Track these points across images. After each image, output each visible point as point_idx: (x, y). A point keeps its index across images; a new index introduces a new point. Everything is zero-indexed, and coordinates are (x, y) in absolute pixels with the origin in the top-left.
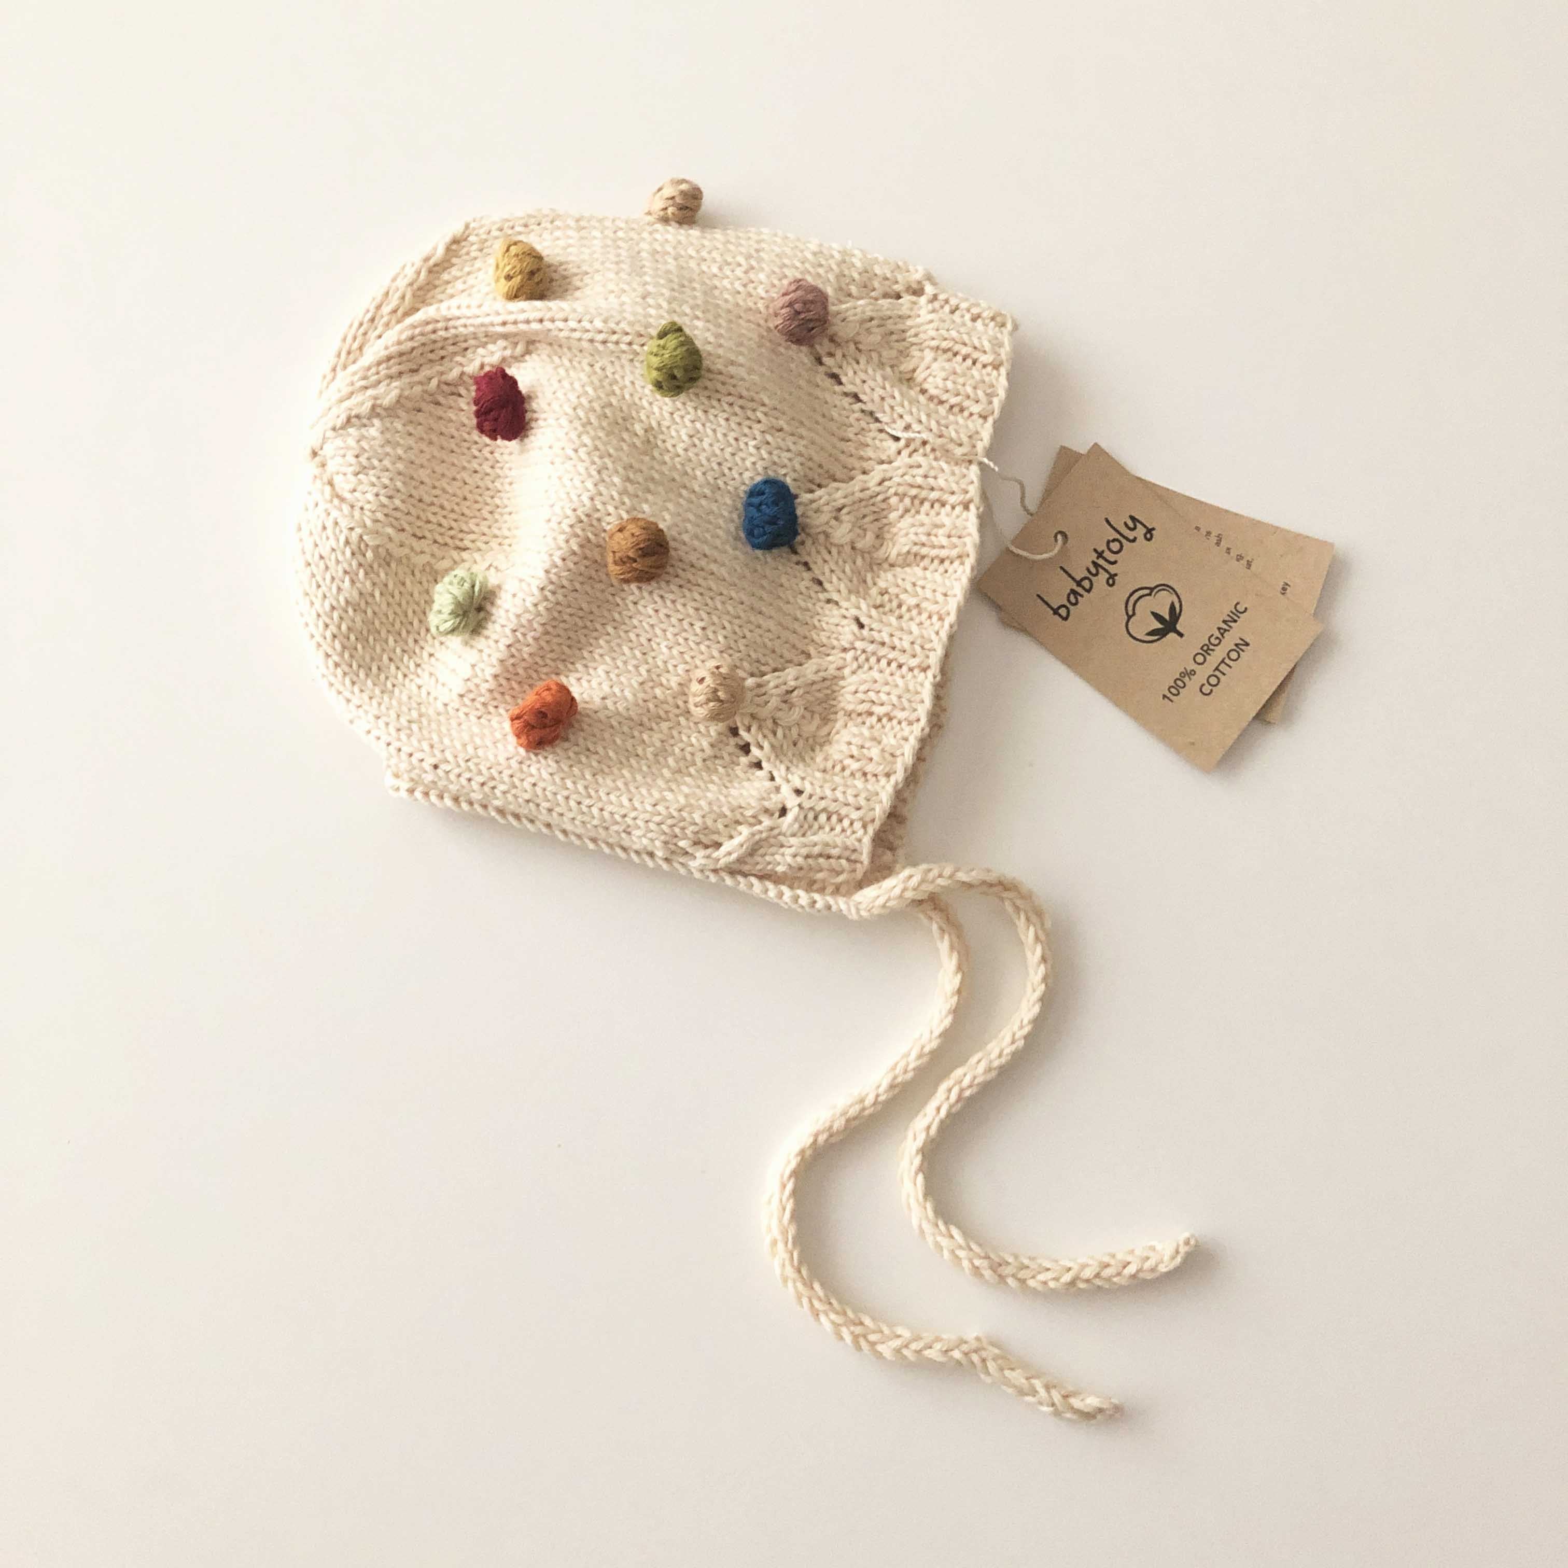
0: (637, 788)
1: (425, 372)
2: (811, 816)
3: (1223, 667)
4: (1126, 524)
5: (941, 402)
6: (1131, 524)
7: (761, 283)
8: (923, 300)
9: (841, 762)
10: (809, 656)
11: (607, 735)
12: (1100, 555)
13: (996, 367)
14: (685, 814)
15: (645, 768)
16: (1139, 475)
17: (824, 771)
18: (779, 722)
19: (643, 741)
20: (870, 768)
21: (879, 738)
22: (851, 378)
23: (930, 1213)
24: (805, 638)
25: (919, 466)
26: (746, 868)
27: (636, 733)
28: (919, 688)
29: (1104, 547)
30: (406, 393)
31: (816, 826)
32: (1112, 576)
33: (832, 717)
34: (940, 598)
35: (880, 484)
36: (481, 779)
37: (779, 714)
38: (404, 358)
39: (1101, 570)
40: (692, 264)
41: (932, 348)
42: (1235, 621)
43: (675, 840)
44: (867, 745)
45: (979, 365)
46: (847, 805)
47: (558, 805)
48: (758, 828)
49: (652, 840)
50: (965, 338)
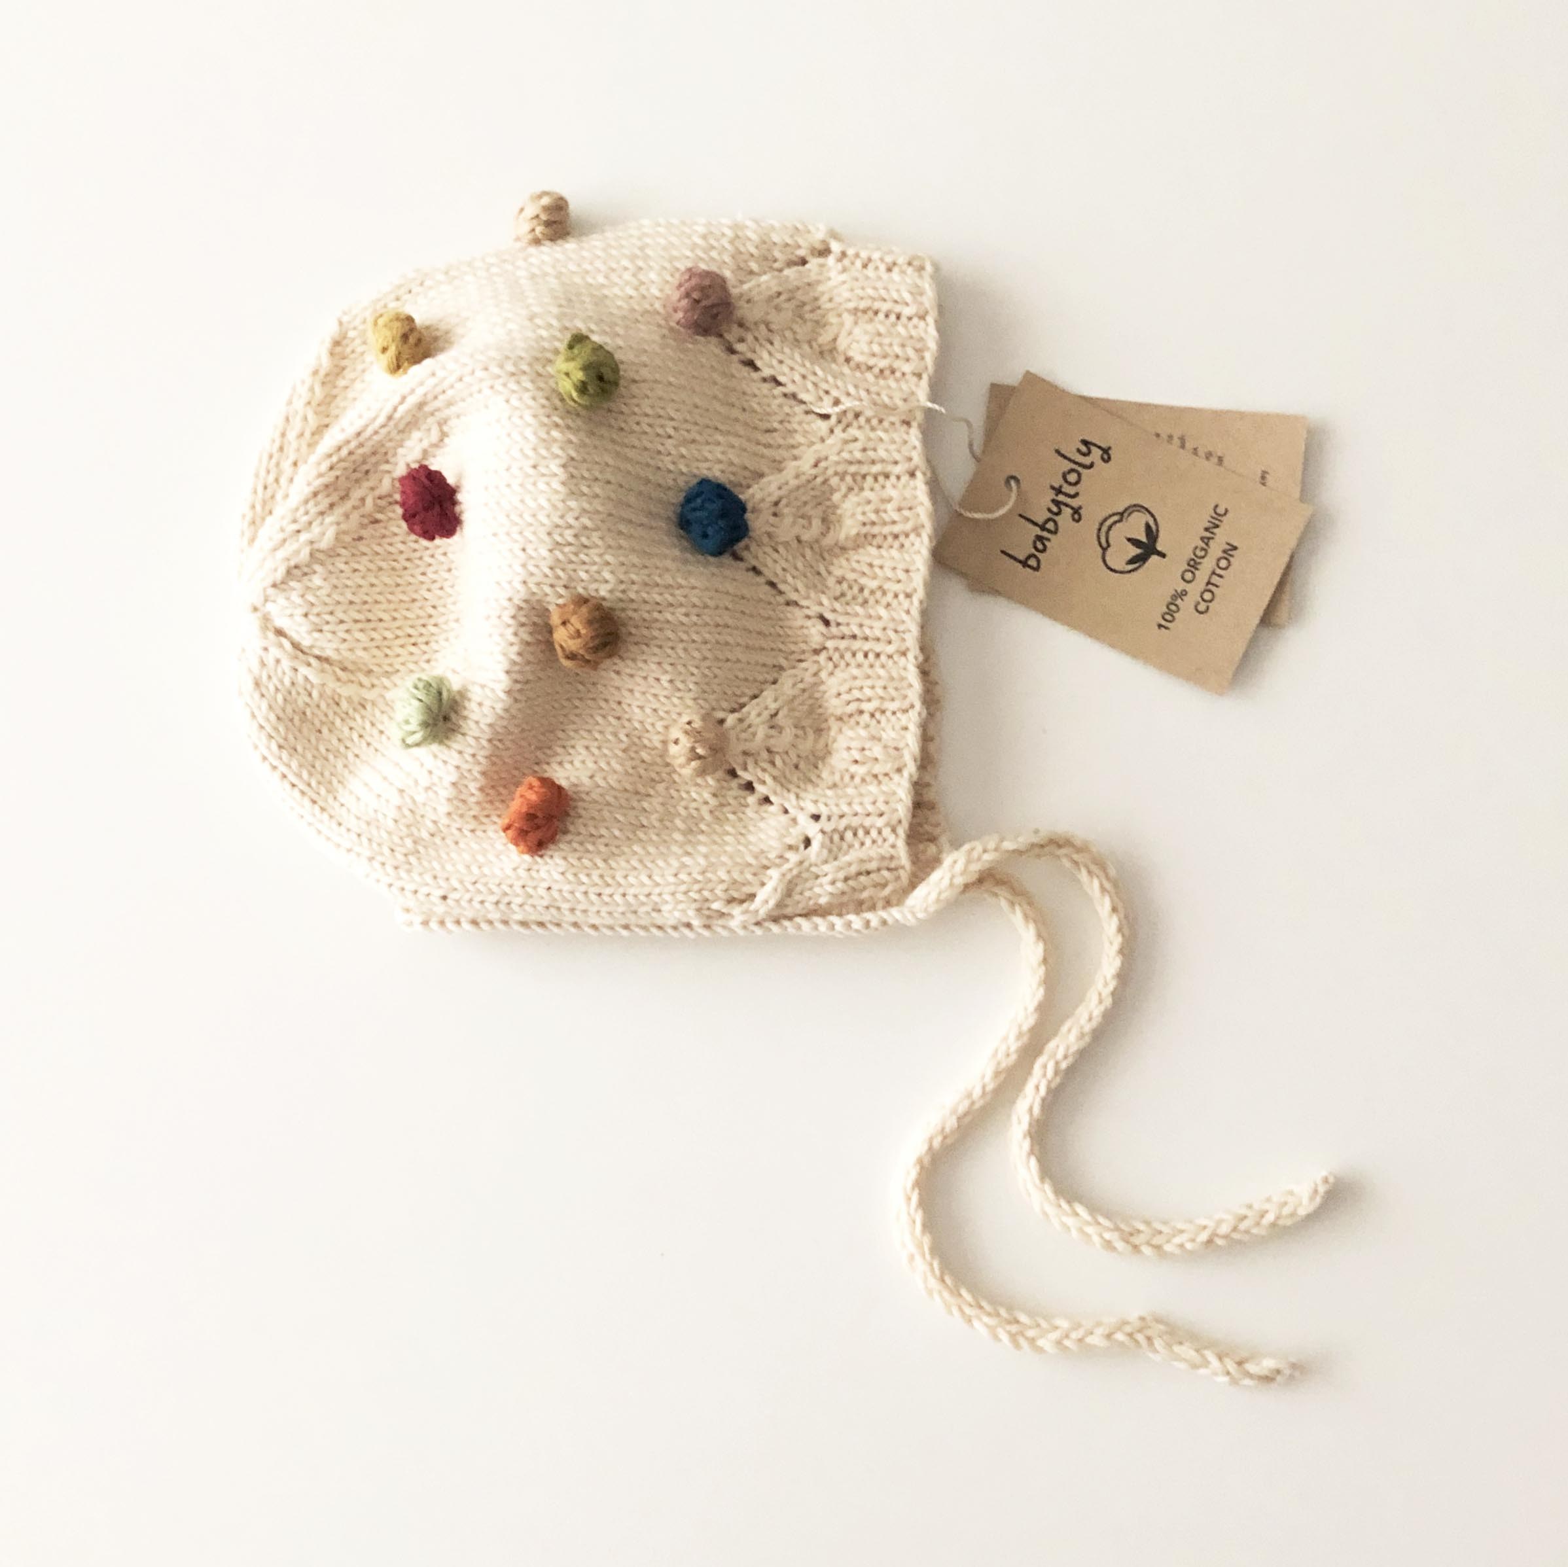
0: (653, 862)
2: (836, 837)
3: (1215, 579)
4: (1079, 451)
5: (870, 368)
6: (1084, 450)
7: (653, 282)
8: (831, 260)
10: (781, 669)
11: (606, 814)
12: (1059, 491)
13: (922, 316)
14: (709, 875)
15: (654, 838)
16: (1082, 394)
17: (834, 787)
19: (645, 810)
21: (878, 736)
22: (767, 363)
23: (1051, 1195)
25: (856, 440)
26: (787, 912)
27: (635, 804)
28: (904, 674)
29: (1062, 482)
30: (344, 526)
31: (845, 847)
32: (1076, 511)
34: (901, 575)
35: (816, 466)
36: (494, 899)
37: (772, 742)
38: (330, 489)
39: (1063, 507)
40: (577, 279)
41: (848, 311)
42: (1218, 526)
43: (706, 905)
44: (867, 747)
45: (903, 320)
46: (868, 815)
47: (579, 903)
48: (787, 866)
50: (883, 293)
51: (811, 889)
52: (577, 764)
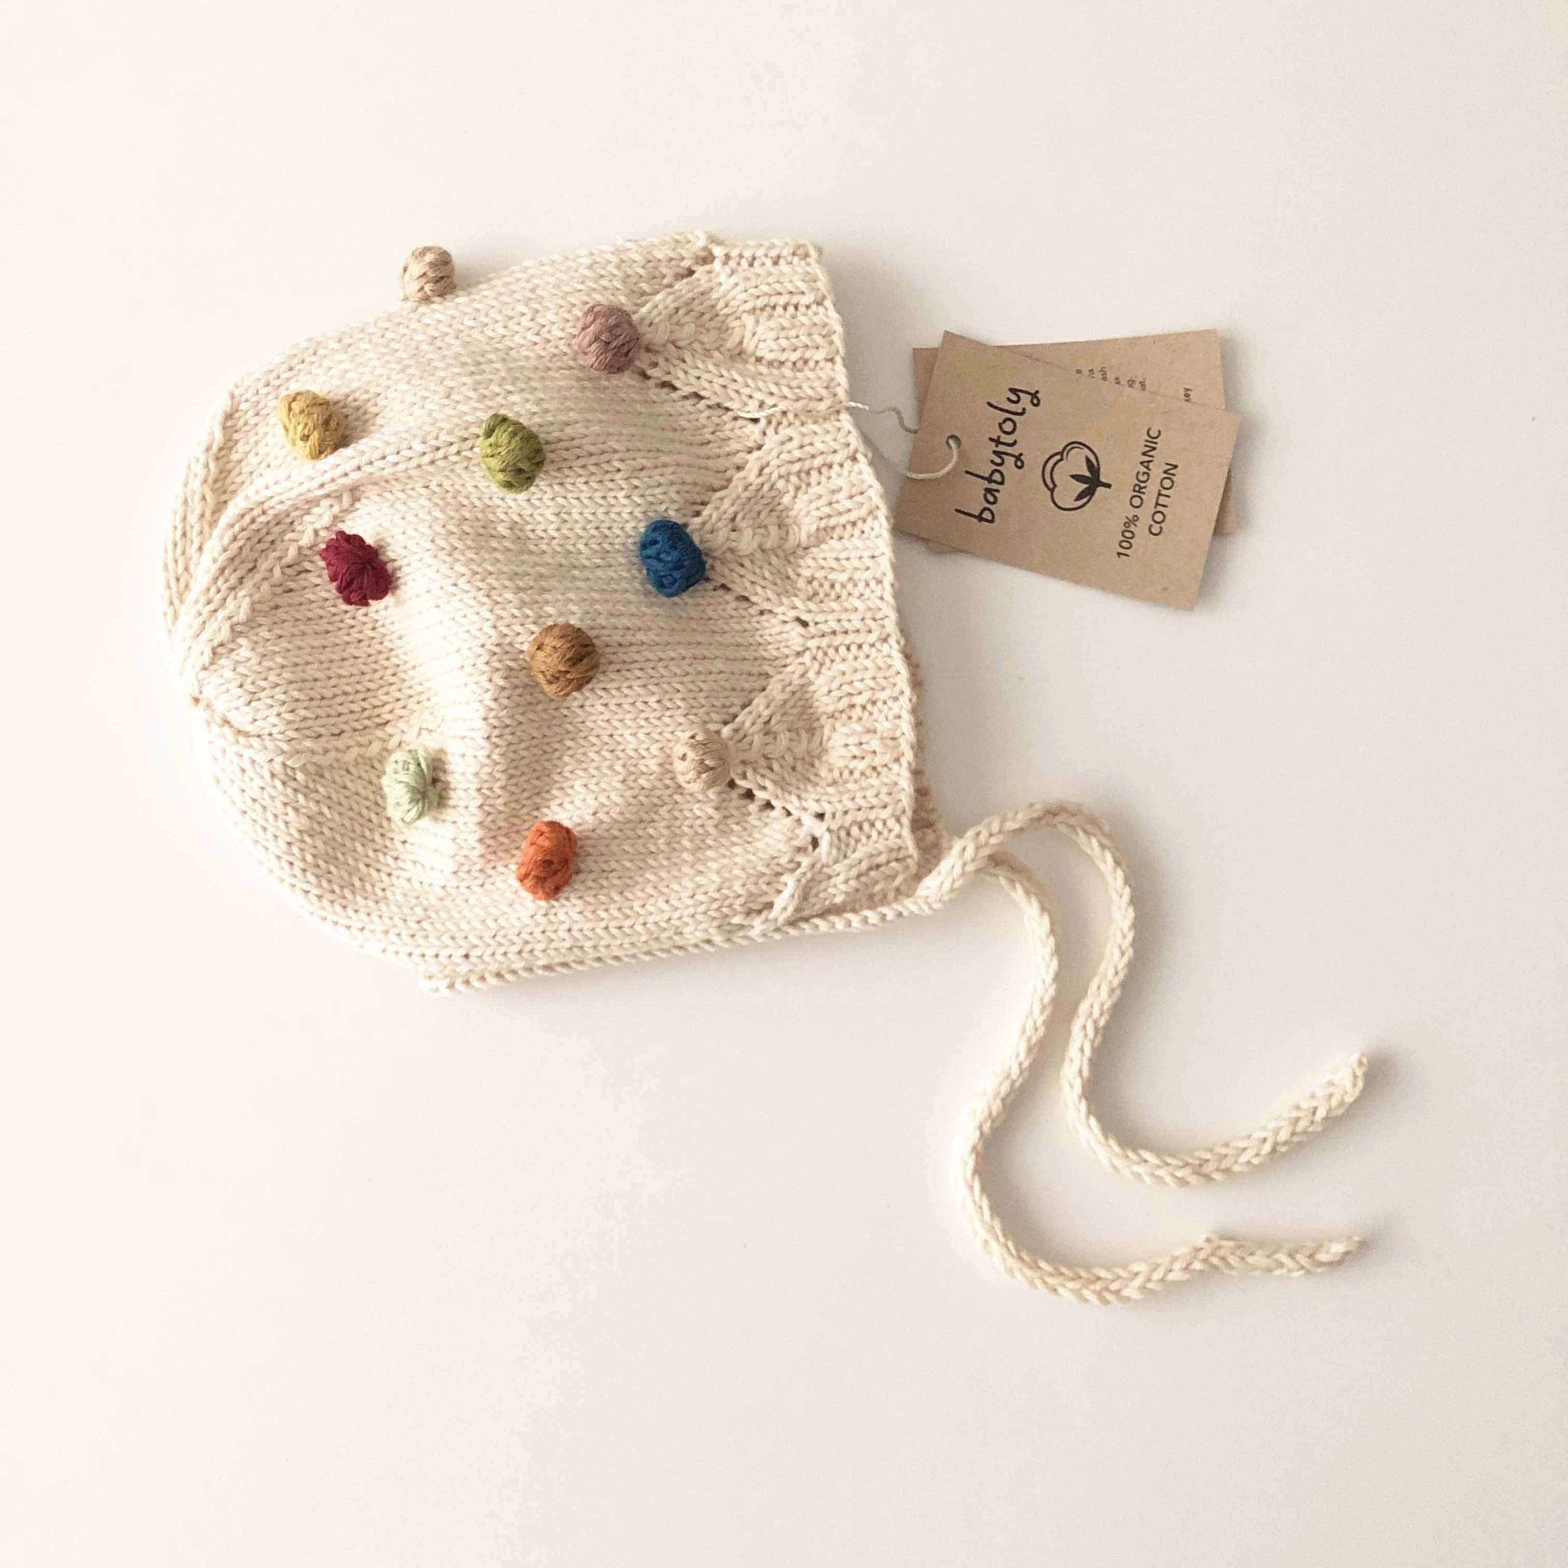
0: (668, 886)
1: (264, 566)
2: (843, 834)
3: (1162, 500)
4: (1009, 399)
5: (782, 363)
6: (1014, 398)
7: (554, 323)
8: (717, 265)
9: (846, 767)
10: (768, 676)
11: (614, 848)
12: (998, 442)
13: (819, 303)
14: (725, 892)
15: (665, 863)
16: (999, 345)
17: (835, 783)
18: (771, 756)
19: (651, 837)
20: (878, 761)
21: (873, 728)
22: (685, 382)
23: (1117, 1149)
24: (756, 659)
25: (791, 439)
26: (806, 913)
27: (640, 833)
28: (889, 661)
29: (998, 432)
30: (257, 597)
31: (852, 842)
32: (1018, 458)
33: (816, 724)
34: (868, 562)
35: (760, 474)
36: (516, 949)
37: (769, 749)
38: (237, 561)
39: (1005, 457)
40: (476, 334)
41: (748, 312)
42: (1154, 449)
43: (727, 921)
44: (864, 741)
45: (802, 309)
46: (871, 808)
47: (601, 938)
48: (799, 871)
49: (706, 930)
50: (777, 287)
51: (825, 890)
52: (578, 803)
